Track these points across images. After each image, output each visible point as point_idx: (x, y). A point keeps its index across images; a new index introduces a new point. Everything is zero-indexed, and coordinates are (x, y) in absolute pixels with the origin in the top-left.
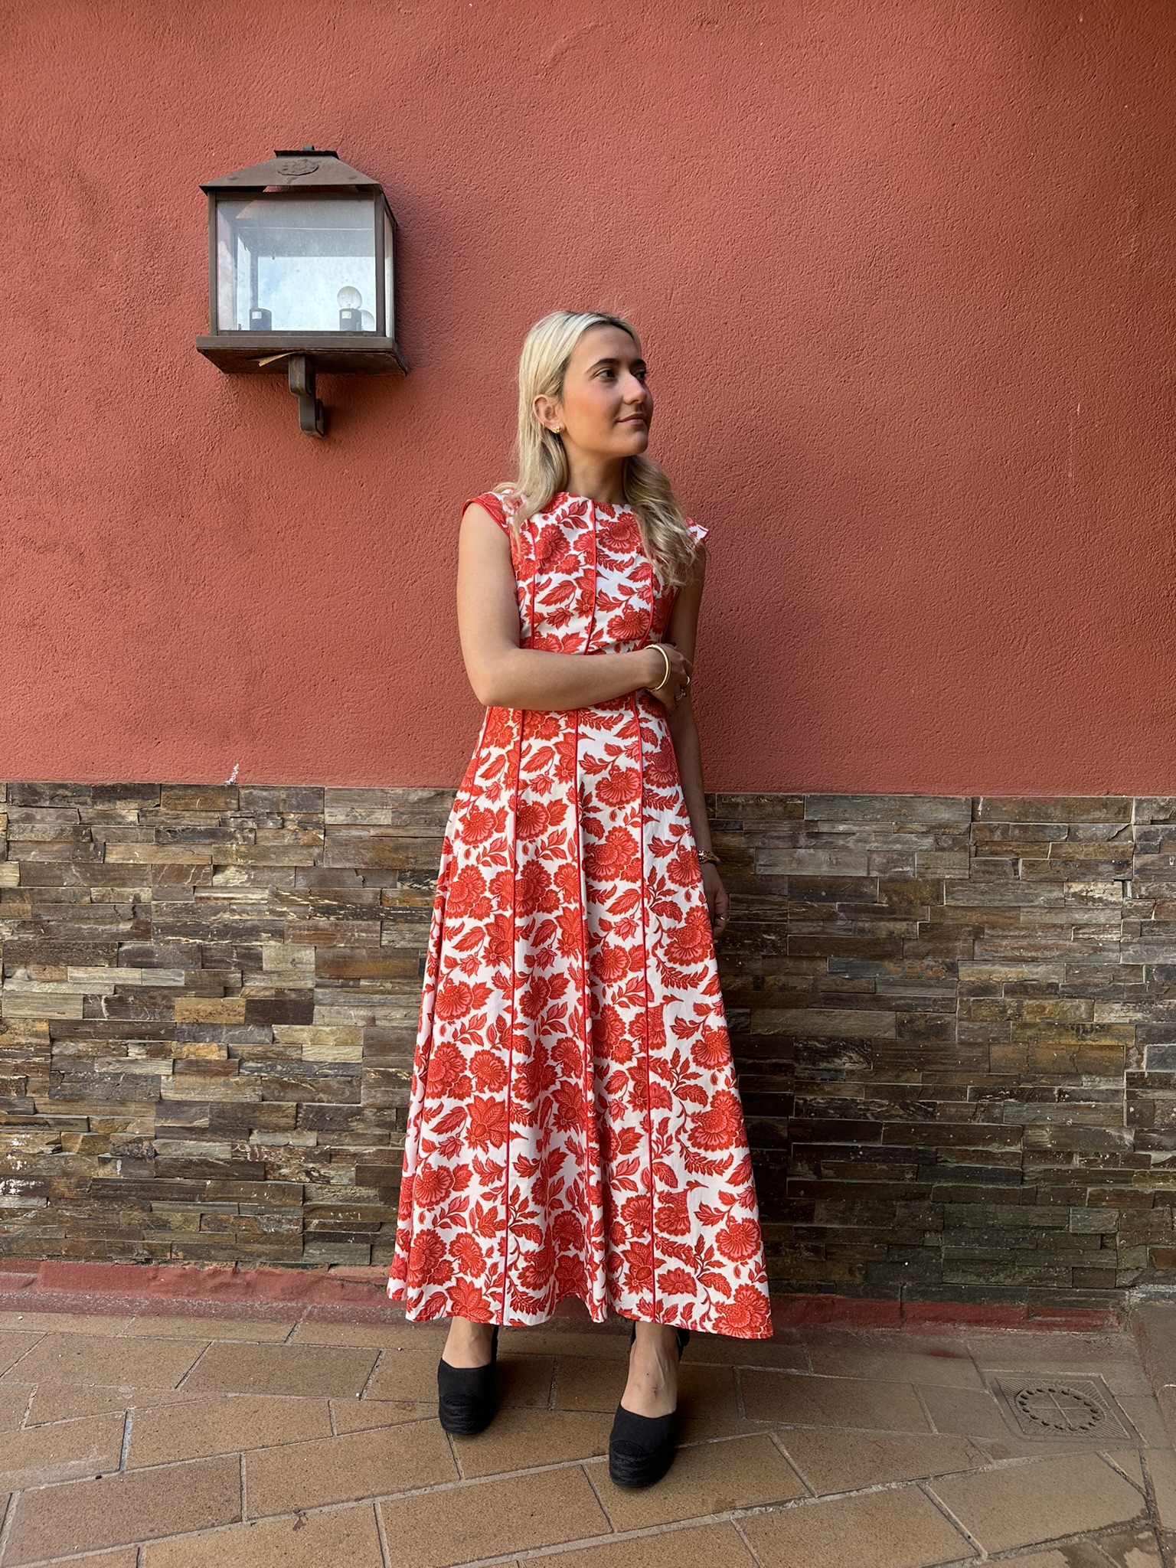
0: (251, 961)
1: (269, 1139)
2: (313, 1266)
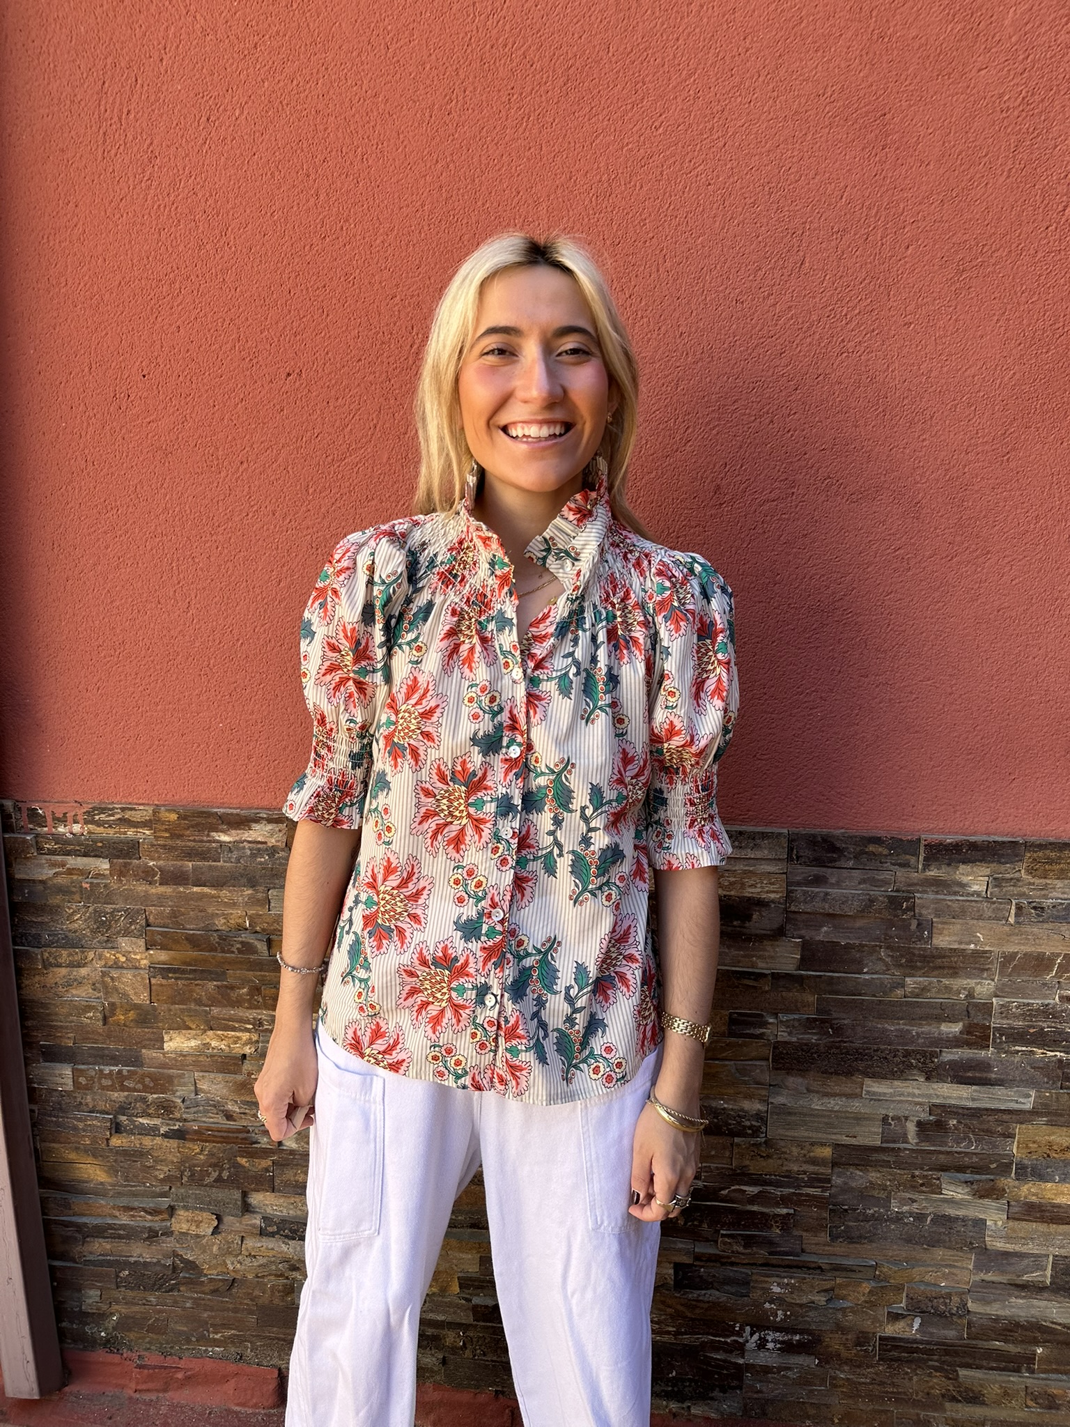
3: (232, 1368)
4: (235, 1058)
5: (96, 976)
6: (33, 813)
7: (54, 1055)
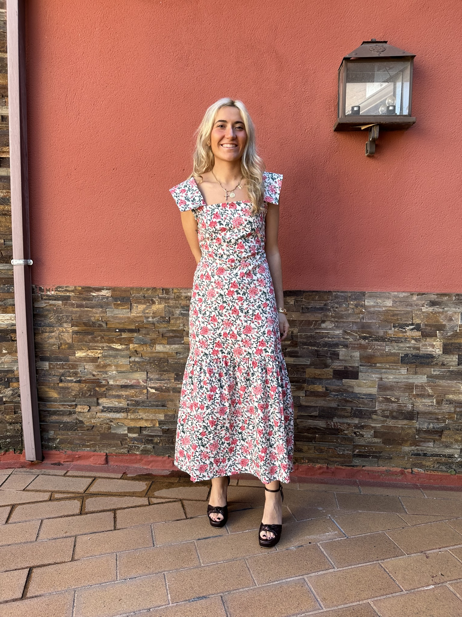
0: (335, 356)
1: (341, 420)
2: (357, 466)
3: (93, 453)
4: (96, 358)
5: (57, 335)
6: (40, 289)
7: (44, 359)
